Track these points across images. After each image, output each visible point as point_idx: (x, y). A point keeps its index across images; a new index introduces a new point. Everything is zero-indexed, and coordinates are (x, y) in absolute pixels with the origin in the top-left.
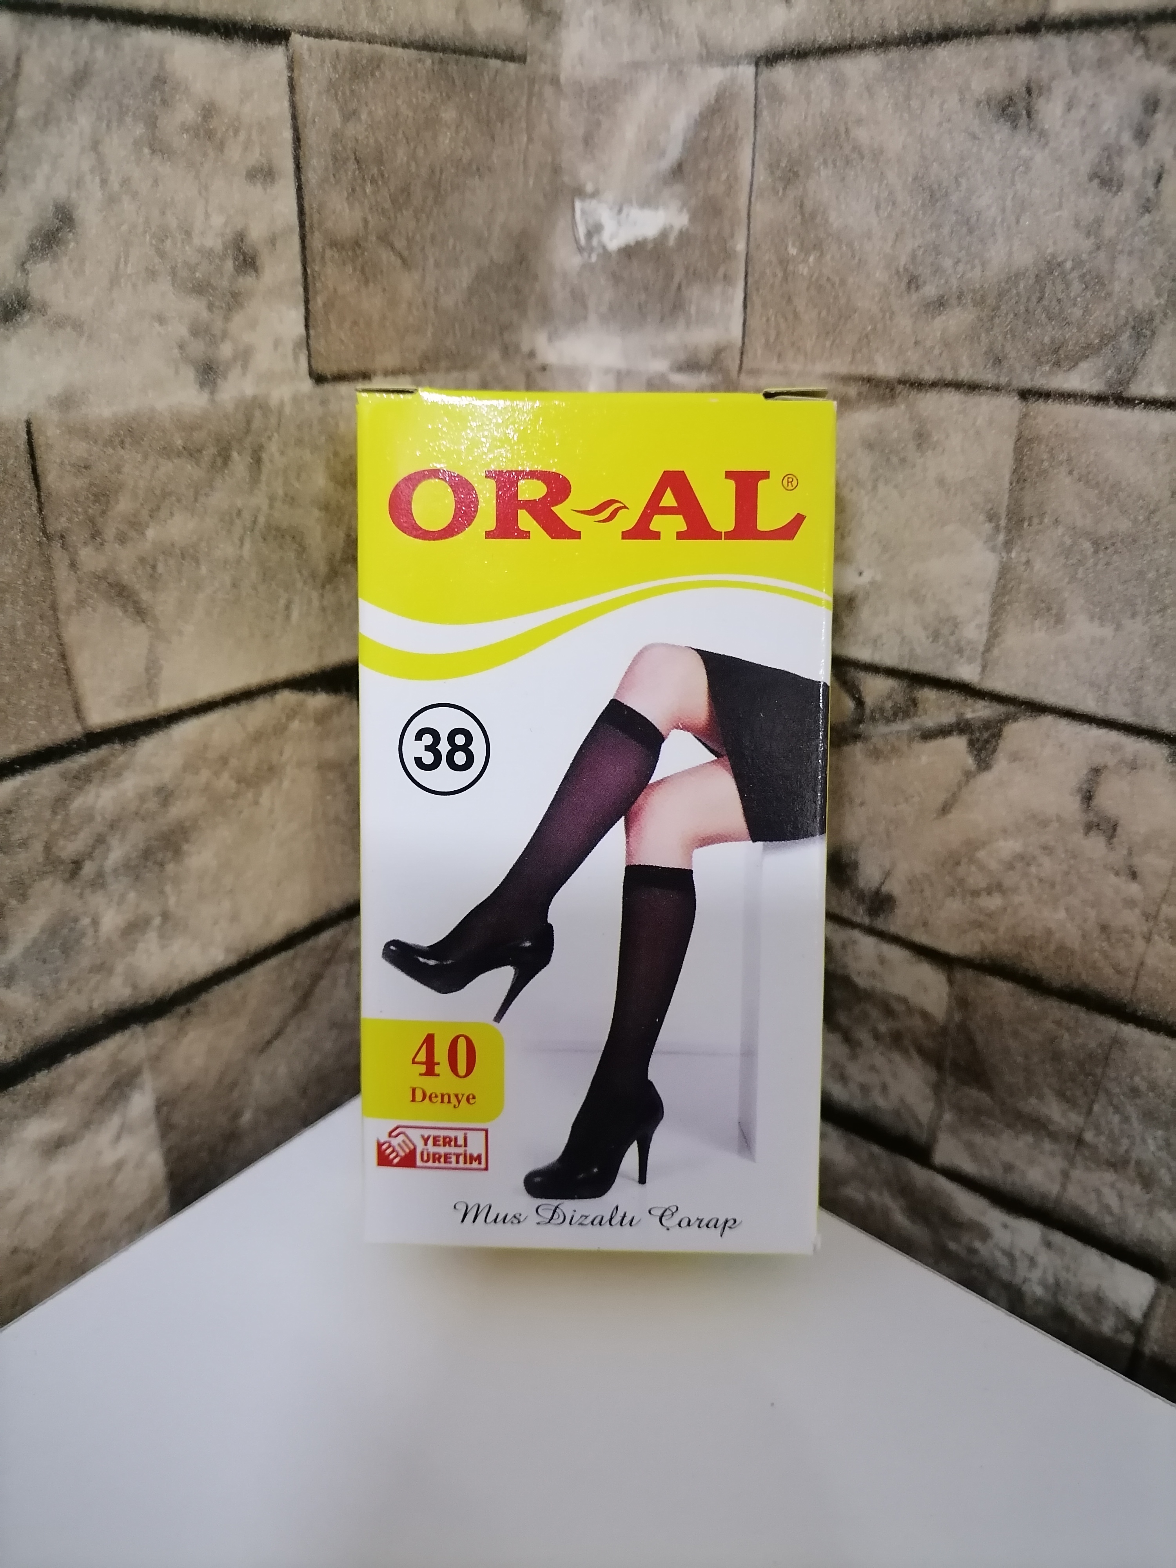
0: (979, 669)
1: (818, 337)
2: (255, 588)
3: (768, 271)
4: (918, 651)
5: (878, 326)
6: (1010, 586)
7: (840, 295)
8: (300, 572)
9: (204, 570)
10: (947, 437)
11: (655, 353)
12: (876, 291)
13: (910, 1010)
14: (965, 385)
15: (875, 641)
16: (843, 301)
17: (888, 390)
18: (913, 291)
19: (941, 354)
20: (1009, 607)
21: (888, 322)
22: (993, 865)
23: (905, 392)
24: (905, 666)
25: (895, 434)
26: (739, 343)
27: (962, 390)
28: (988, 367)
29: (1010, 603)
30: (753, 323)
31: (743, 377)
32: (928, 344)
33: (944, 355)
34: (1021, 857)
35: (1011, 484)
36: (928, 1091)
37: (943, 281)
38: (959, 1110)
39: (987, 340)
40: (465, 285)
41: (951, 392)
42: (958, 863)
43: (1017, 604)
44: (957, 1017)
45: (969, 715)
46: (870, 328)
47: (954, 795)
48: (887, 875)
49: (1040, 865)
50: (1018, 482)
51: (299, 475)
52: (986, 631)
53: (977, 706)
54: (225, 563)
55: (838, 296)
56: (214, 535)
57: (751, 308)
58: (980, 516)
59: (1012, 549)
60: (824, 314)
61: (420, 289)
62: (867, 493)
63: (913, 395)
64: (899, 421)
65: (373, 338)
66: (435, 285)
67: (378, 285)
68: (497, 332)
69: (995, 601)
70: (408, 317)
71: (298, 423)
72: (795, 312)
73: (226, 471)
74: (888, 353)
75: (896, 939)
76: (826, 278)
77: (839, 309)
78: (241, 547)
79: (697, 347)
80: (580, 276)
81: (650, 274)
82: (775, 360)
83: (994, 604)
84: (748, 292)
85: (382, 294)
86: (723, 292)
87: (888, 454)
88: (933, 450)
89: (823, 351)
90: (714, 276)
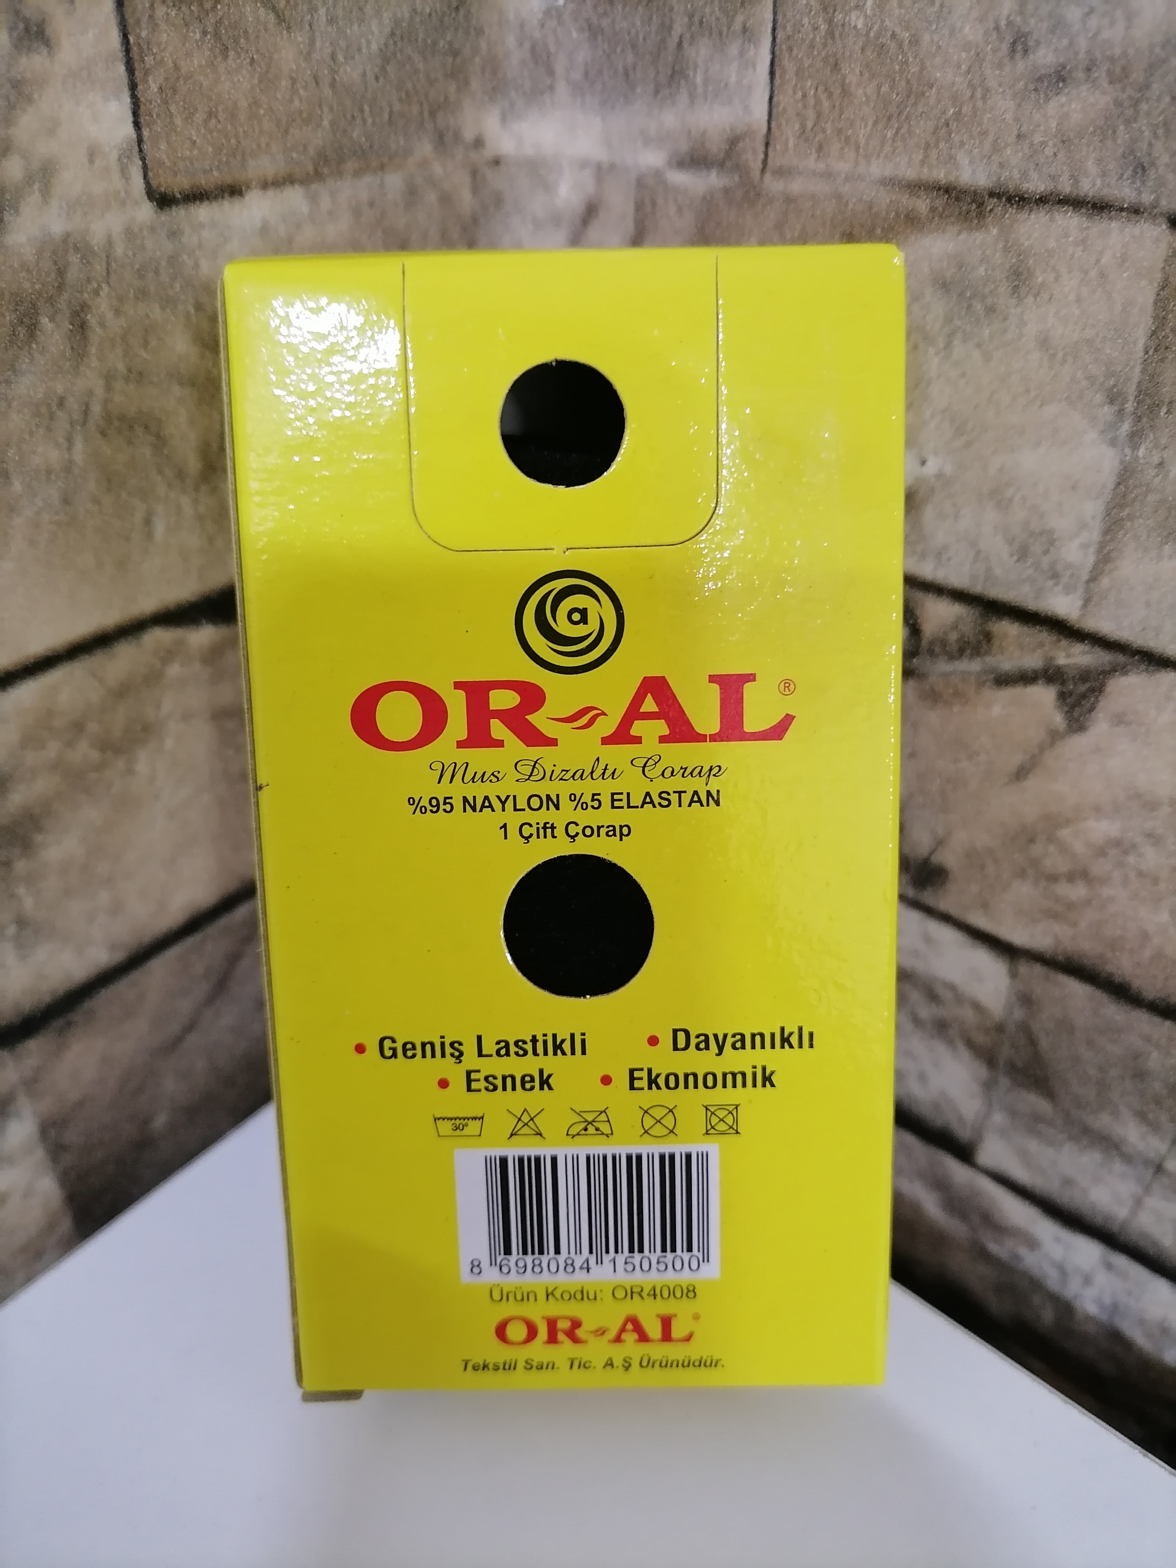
0: (1080, 603)
1: (876, 123)
2: (96, 501)
3: (806, 20)
4: (998, 571)
5: (964, 109)
6: (1133, 495)
7: (911, 60)
8: (160, 472)
9: (17, 486)
10: (1057, 279)
11: (647, 141)
12: (964, 55)
13: (959, 998)
14: (1088, 203)
15: (940, 553)
16: (914, 69)
17: (974, 206)
18: (1018, 56)
19: (1055, 154)
20: (1129, 524)
21: (980, 104)
22: (1079, 847)
23: (999, 210)
24: (978, 589)
25: (982, 271)
26: (764, 129)
27: (1083, 210)
28: (1125, 177)
29: (1130, 517)
30: (784, 99)
31: (768, 177)
32: (1038, 138)
33: (1061, 155)
34: (1117, 843)
35: (1147, 353)
36: (975, 1088)
37: (1065, 42)
38: (1013, 1113)
39: (1127, 136)
40: (374, 47)
41: (1066, 212)
42: (1032, 840)
43: (1141, 521)
44: (1019, 1014)
45: (1062, 660)
46: (952, 111)
47: (1033, 757)
48: (940, 843)
49: (1141, 855)
50: (1156, 350)
51: (146, 344)
52: (1094, 553)
53: (1072, 650)
54: (49, 472)
55: (906, 62)
56: (27, 437)
57: (781, 78)
58: (1098, 396)
59: (1140, 444)
60: (885, 89)
61: (308, 57)
62: (937, 354)
63: (1011, 214)
64: (988, 252)
65: (241, 134)
66: (329, 50)
67: (243, 55)
68: (426, 114)
69: (1109, 514)
70: (291, 101)
71: (137, 266)
72: (843, 85)
73: (34, 346)
74: (977, 150)
75: (946, 918)
76: (889, 33)
77: (908, 82)
78: (69, 449)
79: (704, 133)
80: (542, 26)
81: (638, 23)
82: (814, 156)
83: (1107, 519)
84: (777, 53)
85: (250, 68)
86: (742, 53)
87: (970, 298)
88: (1036, 296)
89: (882, 145)
90: (729, 28)
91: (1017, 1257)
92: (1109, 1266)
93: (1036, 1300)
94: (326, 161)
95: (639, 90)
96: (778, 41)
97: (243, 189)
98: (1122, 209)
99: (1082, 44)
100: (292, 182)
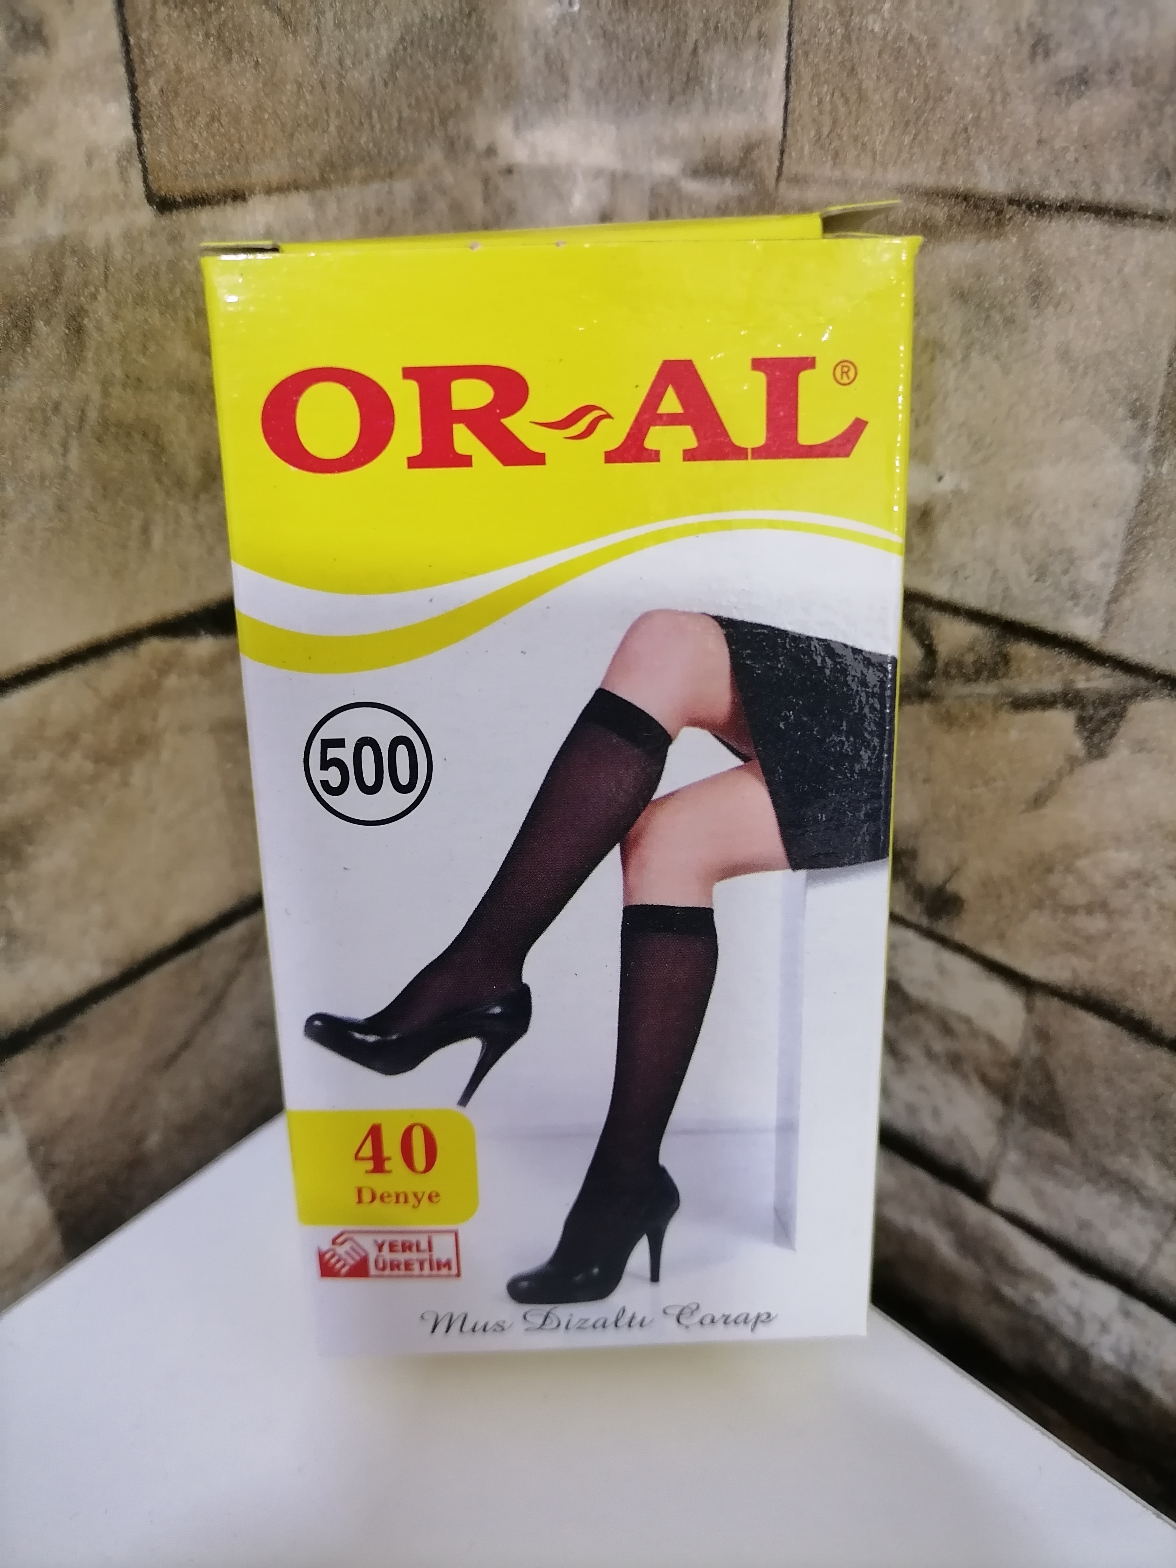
0: (1101, 625)
1: (893, 129)
2: (92, 509)
3: (822, 25)
4: (1016, 591)
5: (983, 115)
6: (1157, 513)
7: (929, 63)
8: (159, 480)
9: (10, 492)
10: (1078, 288)
11: (662, 150)
12: (983, 58)
13: (974, 1032)
14: (1111, 209)
15: (956, 572)
16: (932, 73)
17: (993, 214)
18: (1039, 58)
19: (1077, 160)
20: (1152, 543)
21: (999, 108)
22: (1098, 879)
23: (1019, 217)
24: (996, 609)
25: (1001, 281)
26: (780, 137)
27: (1106, 218)
28: (1149, 182)
29: (1153, 537)
30: (799, 105)
31: (783, 184)
32: (1058, 144)
33: (1082, 161)
34: (1138, 875)
36: (990, 1125)
37: (1087, 44)
38: (1028, 1153)
39: (1151, 140)
40: (383, 52)
41: (1088, 220)
42: (1050, 870)
43: (1164, 540)
44: (1035, 1049)
45: (1081, 684)
46: (971, 115)
47: (1052, 783)
48: (955, 871)
49: (1162, 888)
51: (144, 349)
52: (1115, 573)
53: (1093, 673)
54: (43, 478)
55: (925, 65)
56: (20, 441)
57: (796, 83)
58: (1120, 410)
59: (1163, 461)
60: (902, 94)
61: (314, 62)
62: (955, 365)
63: (1031, 221)
64: (1008, 261)
65: (245, 139)
66: (337, 54)
67: (247, 59)
68: (436, 121)
69: (1132, 532)
70: (297, 105)
71: (136, 271)
72: (859, 89)
73: (28, 349)
74: (996, 156)
75: (961, 949)
76: (907, 36)
77: (926, 86)
78: (64, 455)
79: (719, 141)
80: (557, 33)
81: (653, 29)
82: (830, 163)
83: (1129, 537)
84: (793, 58)
85: (254, 71)
86: (757, 58)
87: (988, 309)
88: (1056, 307)
89: (900, 151)
90: (744, 33)
91: (1030, 1301)
92: (1127, 1314)
93: (1052, 1346)
94: (333, 166)
95: (653, 98)
96: (794, 45)
97: (247, 194)
98: (1146, 216)
99: (1105, 46)
100: (297, 188)
